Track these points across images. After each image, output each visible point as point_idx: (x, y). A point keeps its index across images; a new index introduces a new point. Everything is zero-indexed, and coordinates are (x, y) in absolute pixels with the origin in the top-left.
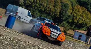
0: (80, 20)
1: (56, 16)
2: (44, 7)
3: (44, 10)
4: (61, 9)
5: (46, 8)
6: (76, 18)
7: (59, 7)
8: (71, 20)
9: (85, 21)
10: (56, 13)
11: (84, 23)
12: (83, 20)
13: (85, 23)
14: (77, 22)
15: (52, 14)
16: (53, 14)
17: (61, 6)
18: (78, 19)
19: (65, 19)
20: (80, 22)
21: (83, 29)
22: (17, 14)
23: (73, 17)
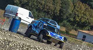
0: (82, 18)
1: (56, 15)
2: (42, 5)
3: (42, 8)
4: (61, 7)
5: (44, 5)
6: (78, 16)
7: (59, 4)
8: (72, 19)
9: (88, 20)
10: (55, 12)
12: (85, 19)
13: (88, 22)
14: (79, 21)
15: (51, 13)
17: (61, 4)
18: (80, 17)
19: (66, 18)
20: (83, 21)
22: (17, 16)
23: (75, 15)
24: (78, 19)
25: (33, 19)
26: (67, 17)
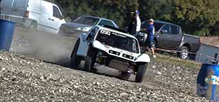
0: (190, 12)
6: (181, 9)
8: (168, 17)
9: (203, 15)
10: (131, 4)
11: (202, 19)
12: (197, 12)
13: (204, 18)
14: (183, 19)
15: (121, 8)
16: (124, 7)
18: (185, 11)
19: (155, 15)
20: (192, 17)
21: (200, 33)
22: (27, 17)
23: (173, 8)
24: (180, 16)
25: (63, 22)
26: (156, 13)
